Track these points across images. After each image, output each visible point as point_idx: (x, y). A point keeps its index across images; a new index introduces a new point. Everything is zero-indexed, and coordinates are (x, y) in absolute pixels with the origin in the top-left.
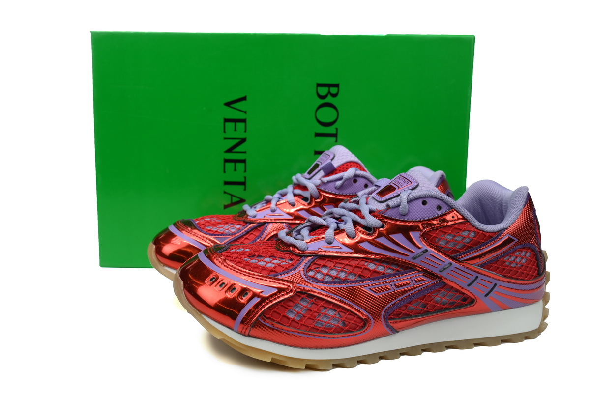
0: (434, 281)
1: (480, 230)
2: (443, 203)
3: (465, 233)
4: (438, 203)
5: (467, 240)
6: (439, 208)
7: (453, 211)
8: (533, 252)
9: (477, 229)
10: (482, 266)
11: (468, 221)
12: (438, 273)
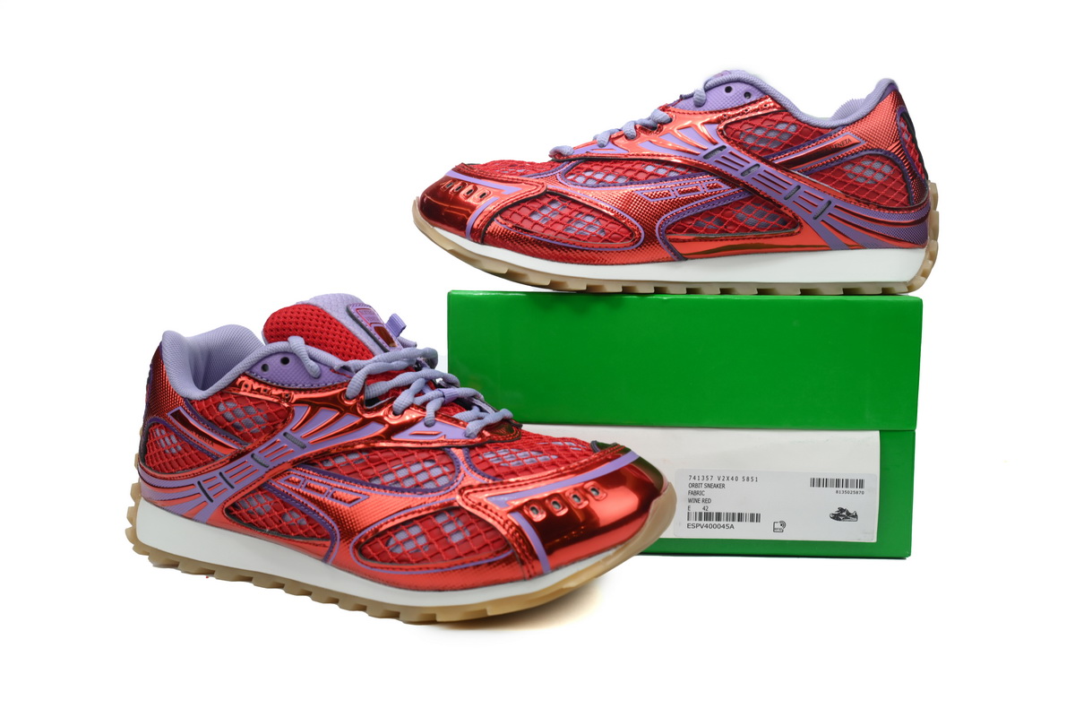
0: (736, 190)
1: (804, 123)
2: (754, 89)
3: (782, 127)
4: (745, 88)
5: (785, 137)
6: (747, 94)
7: (766, 98)
8: (895, 167)
9: (799, 121)
10: (805, 172)
11: (786, 110)
12: (740, 177)
